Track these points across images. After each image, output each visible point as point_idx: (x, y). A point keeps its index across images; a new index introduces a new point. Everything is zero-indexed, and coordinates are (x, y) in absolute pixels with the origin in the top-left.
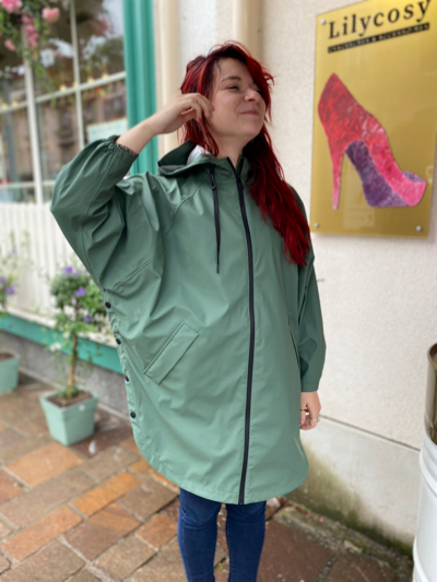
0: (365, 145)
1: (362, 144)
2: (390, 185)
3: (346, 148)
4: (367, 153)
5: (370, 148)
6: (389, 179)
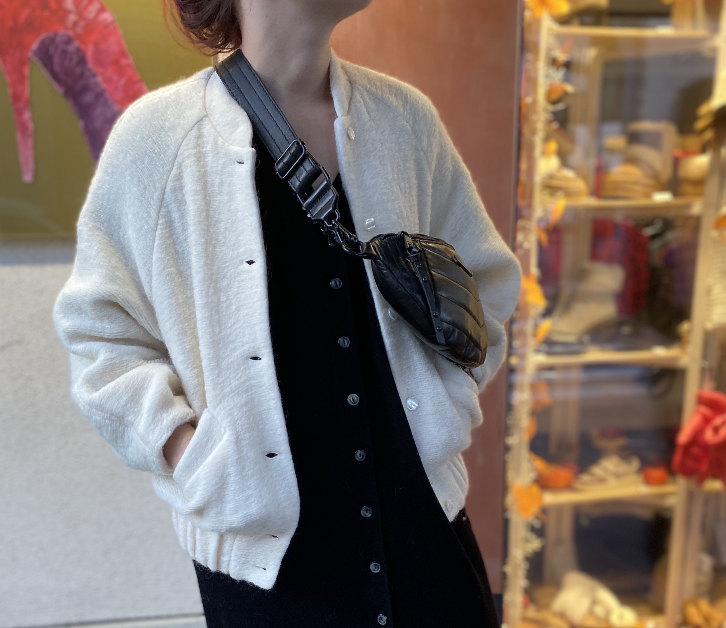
0: (77, 44)
1: (69, 41)
3: (35, 46)
4: (82, 61)
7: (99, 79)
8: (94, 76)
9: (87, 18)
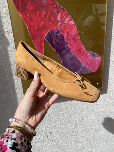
2: (80, 61)
3: (46, 35)
4: (63, 39)
5: (65, 35)
6: (80, 57)
7: (68, 45)
9: (65, 23)
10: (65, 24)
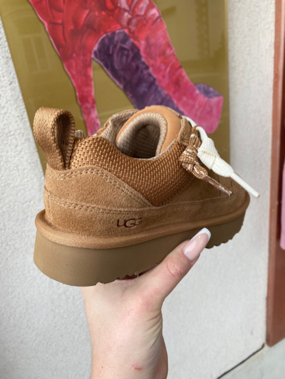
0: (132, 40)
1: (125, 39)
3: (96, 48)
4: (137, 55)
5: (142, 45)
6: (179, 99)
7: (151, 70)
8: (147, 68)
9: (138, 16)
10: (138, 18)
